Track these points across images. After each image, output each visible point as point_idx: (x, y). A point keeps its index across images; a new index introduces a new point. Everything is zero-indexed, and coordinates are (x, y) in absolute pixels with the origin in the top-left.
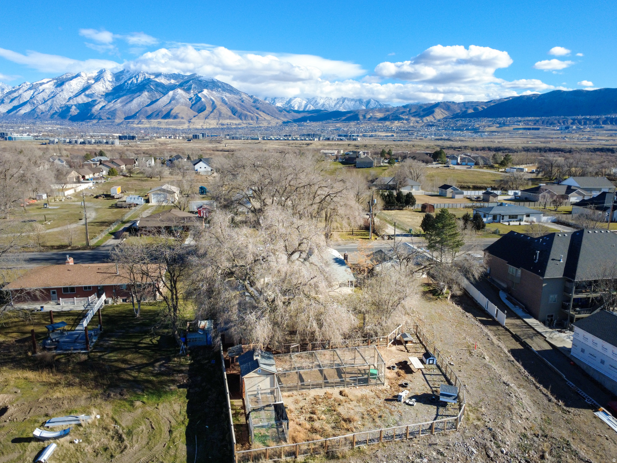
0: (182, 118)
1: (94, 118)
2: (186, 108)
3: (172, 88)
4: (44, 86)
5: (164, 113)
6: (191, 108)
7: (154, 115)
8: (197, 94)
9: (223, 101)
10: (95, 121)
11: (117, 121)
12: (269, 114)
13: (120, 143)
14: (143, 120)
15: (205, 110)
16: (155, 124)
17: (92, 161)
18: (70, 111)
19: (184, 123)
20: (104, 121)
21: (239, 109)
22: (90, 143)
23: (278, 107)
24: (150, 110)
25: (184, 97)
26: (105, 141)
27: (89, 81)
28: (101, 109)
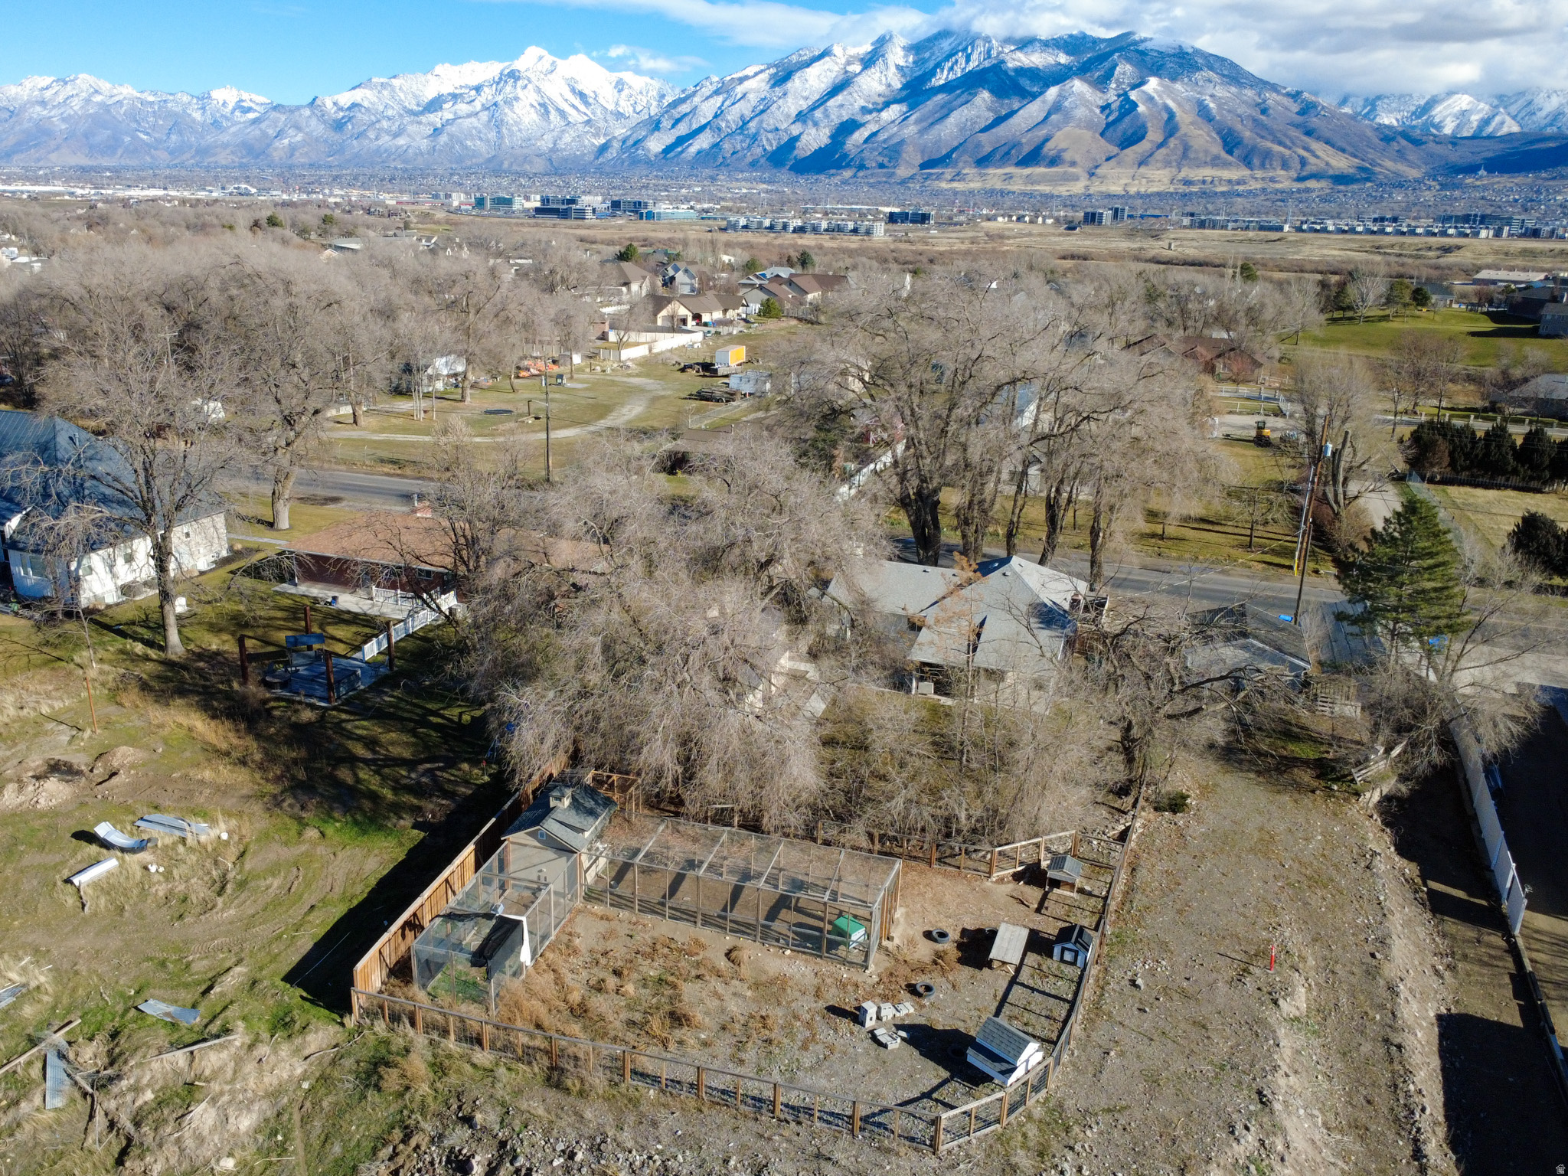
0: (1073, 164)
1: (848, 166)
2: (1087, 134)
3: (1059, 76)
4: (747, 85)
5: (1026, 150)
6: (1102, 134)
7: (998, 156)
8: (1125, 94)
9: (1203, 112)
10: (847, 174)
11: (902, 172)
12: (1343, 151)
13: (886, 231)
14: (965, 171)
15: (1142, 137)
16: (995, 179)
17: (757, 277)
18: (794, 148)
19: (1076, 178)
20: (869, 172)
21: (1247, 134)
22: (815, 230)
23: (1380, 128)
24: (987, 142)
25: (1086, 103)
26: (851, 225)
27: (850, 68)
28: (866, 141)
